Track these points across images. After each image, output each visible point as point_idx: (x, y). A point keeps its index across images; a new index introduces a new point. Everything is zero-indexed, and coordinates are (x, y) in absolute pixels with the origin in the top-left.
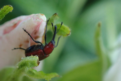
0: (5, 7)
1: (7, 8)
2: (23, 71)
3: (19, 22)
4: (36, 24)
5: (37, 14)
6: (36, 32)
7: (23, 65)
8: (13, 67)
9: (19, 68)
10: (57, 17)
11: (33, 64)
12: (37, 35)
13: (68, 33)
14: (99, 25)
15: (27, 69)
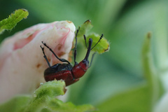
0: (17, 12)
1: (20, 14)
2: (43, 101)
3: (37, 32)
4: (61, 36)
5: (62, 22)
6: (60, 47)
7: (43, 94)
8: (28, 96)
9: (37, 98)
10: (90, 26)
11: (57, 92)
12: (63, 50)
13: (106, 48)
14: (149, 36)
15: (49, 99)
